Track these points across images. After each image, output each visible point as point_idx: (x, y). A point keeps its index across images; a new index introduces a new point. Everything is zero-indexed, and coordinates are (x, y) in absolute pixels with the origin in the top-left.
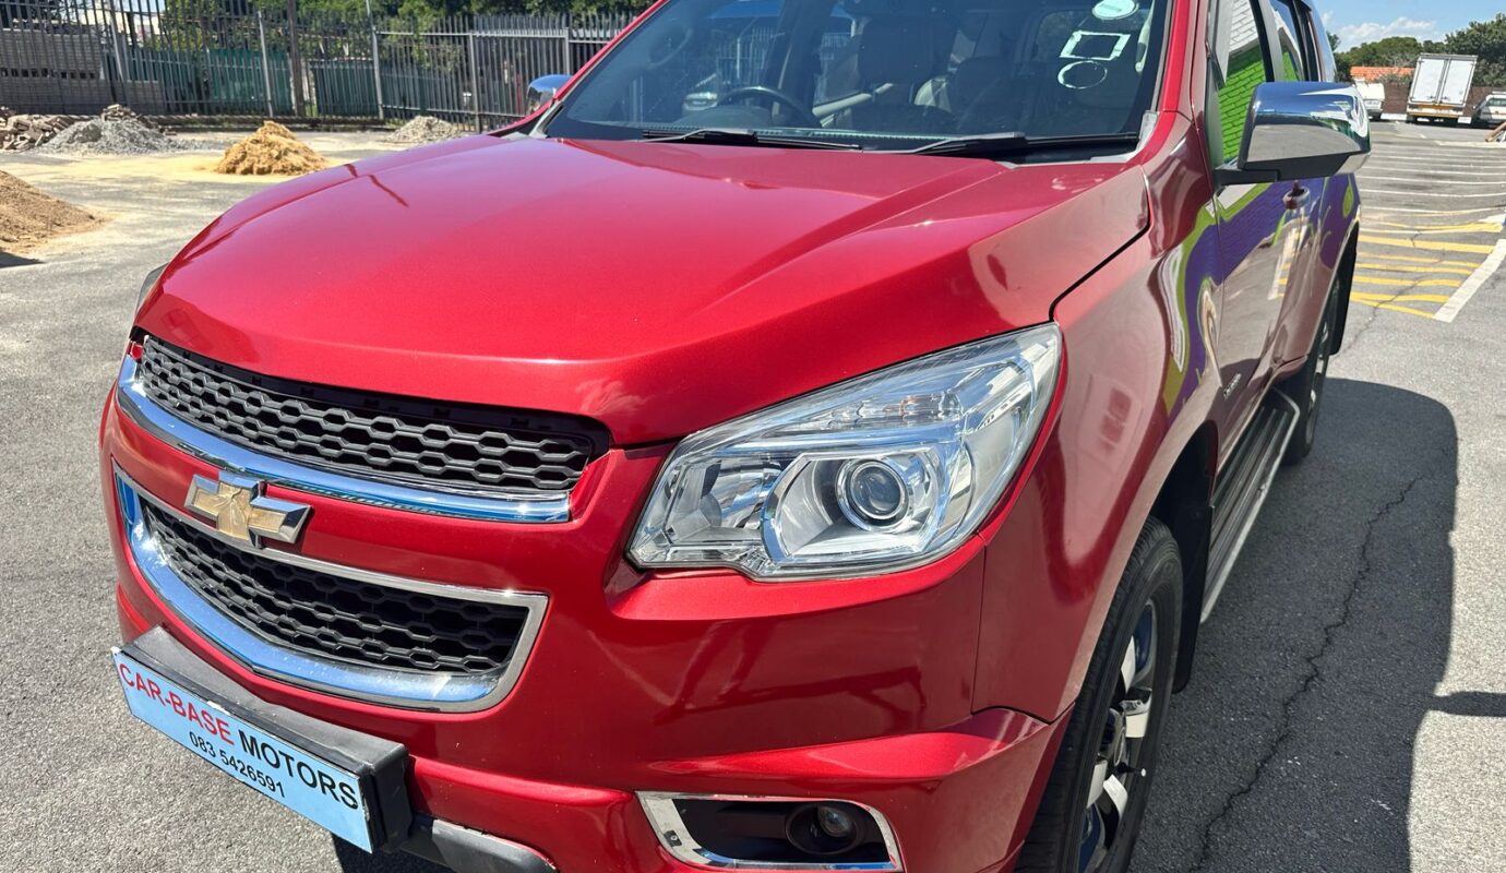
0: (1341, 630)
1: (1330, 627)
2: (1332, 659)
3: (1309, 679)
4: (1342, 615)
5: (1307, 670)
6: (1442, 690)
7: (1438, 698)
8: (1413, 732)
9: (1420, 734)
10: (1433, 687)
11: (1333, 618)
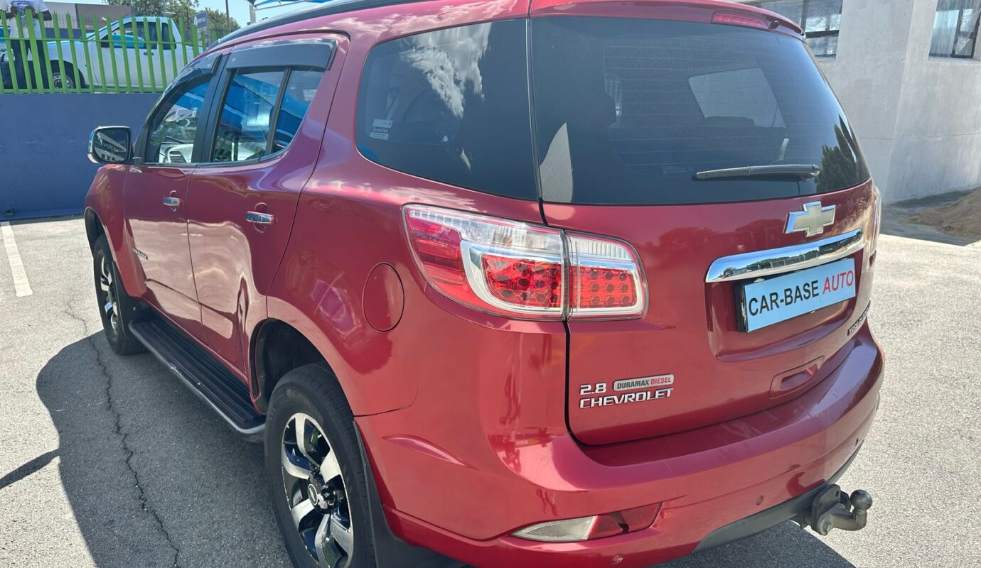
0: (125, 458)
1: (131, 456)
2: (118, 442)
3: (119, 428)
4: (131, 466)
5: (123, 431)
6: (57, 460)
7: (56, 456)
8: (61, 438)
9: (58, 438)
10: (61, 459)
11: (134, 460)
